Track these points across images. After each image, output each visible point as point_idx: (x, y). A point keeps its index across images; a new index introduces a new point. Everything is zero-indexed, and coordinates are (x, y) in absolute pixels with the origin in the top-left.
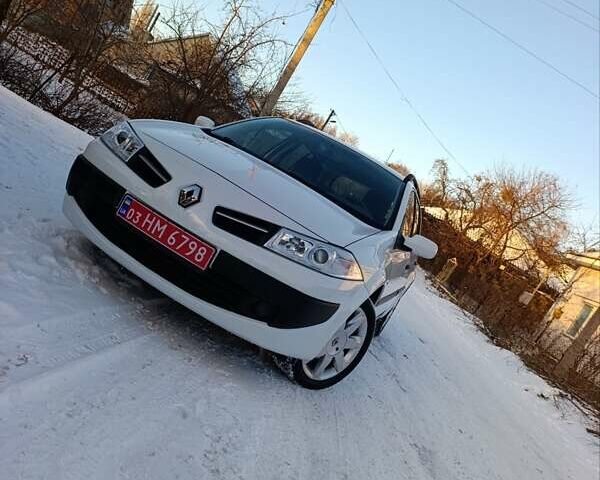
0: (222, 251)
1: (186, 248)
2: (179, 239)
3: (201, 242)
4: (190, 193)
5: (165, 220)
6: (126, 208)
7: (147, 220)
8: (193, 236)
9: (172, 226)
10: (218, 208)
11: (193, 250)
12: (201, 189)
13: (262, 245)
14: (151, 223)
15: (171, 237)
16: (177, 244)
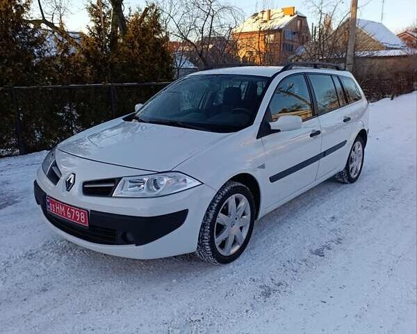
0: (91, 211)
1: (76, 217)
2: (71, 213)
4: (69, 180)
6: (49, 204)
8: (76, 208)
9: (67, 206)
10: (84, 183)
11: (79, 216)
12: (75, 175)
13: (111, 196)
14: (59, 208)
16: (72, 216)
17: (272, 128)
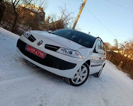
0: (47, 54)
1: (39, 54)
2: (38, 52)
3: (42, 52)
4: (40, 42)
5: (35, 48)
6: (27, 47)
7: (31, 49)
8: (41, 51)
9: (36, 50)
10: (46, 45)
11: (41, 54)
12: (42, 41)
13: (56, 51)
14: (32, 50)
15: (36, 52)
16: (37, 53)
17: (96, 51)
